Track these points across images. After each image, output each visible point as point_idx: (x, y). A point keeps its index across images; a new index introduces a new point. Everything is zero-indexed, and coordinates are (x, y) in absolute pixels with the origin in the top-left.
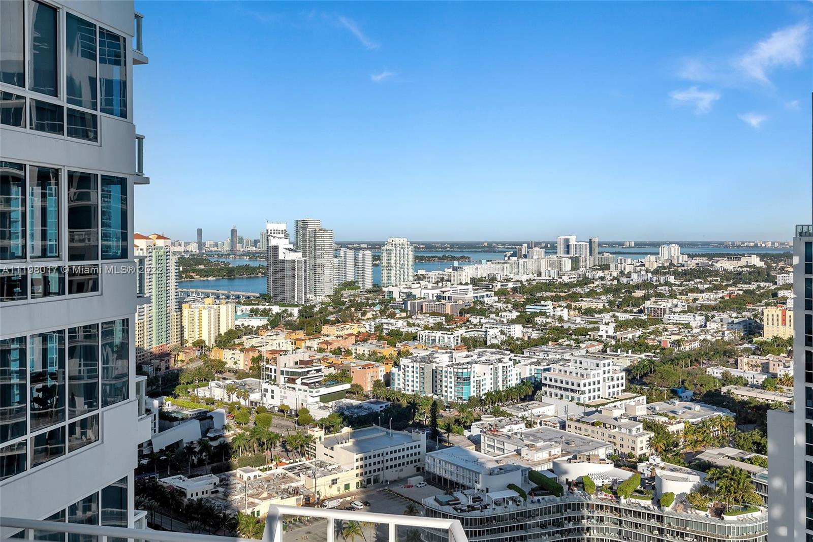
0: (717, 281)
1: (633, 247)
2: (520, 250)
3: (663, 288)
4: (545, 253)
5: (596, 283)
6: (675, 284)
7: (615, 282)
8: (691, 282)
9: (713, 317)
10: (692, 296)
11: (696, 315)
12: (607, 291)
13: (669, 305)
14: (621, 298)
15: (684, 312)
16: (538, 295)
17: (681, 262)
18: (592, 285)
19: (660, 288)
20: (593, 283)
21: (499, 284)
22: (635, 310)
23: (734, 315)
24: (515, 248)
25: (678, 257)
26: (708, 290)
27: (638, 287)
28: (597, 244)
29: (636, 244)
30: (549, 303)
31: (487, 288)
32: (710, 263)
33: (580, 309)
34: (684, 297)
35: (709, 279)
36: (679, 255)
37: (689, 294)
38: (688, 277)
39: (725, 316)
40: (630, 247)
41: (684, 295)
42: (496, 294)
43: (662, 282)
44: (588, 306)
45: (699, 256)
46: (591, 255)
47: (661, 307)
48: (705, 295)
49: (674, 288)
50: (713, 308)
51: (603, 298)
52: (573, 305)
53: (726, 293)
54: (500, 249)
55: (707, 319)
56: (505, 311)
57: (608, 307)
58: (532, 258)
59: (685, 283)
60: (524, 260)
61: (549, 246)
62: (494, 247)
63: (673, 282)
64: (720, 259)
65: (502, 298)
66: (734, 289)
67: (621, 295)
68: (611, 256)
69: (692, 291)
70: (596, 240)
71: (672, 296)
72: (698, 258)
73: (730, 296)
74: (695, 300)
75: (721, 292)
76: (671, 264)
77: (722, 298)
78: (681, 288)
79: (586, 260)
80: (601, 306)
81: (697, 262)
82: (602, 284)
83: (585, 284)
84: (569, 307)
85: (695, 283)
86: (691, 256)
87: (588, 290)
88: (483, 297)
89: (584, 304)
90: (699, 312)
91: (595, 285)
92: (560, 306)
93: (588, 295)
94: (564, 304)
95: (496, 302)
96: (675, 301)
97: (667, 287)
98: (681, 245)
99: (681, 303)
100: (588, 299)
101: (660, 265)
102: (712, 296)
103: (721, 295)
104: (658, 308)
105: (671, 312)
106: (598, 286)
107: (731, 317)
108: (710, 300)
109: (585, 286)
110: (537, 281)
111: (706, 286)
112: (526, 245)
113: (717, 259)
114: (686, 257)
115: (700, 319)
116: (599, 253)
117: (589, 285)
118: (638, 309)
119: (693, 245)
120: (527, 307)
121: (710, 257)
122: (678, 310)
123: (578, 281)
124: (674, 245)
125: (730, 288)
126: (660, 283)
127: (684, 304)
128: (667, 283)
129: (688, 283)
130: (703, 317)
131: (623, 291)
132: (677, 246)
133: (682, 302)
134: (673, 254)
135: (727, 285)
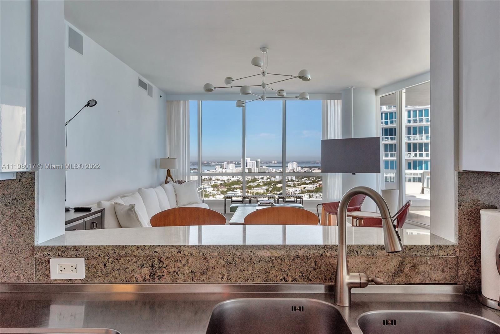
0: (314, 179)
1: (276, 164)
2: (223, 165)
3: (290, 182)
4: (235, 166)
5: (260, 181)
6: (295, 181)
7: (269, 180)
8: (303, 180)
9: (313, 195)
10: (303, 186)
11: (305, 195)
12: (265, 184)
13: (294, 190)
14: (271, 187)
16: (233, 187)
17: (298, 170)
18: (258, 182)
19: (289, 183)
20: (258, 180)
21: (214, 182)
22: (278, 193)
24: (221, 164)
25: (297, 168)
26: (310, 183)
27: (279, 182)
28: (260, 162)
29: (277, 162)
31: (208, 184)
32: (311, 171)
34: (300, 187)
35: (310, 178)
36: (297, 167)
37: (302, 185)
38: (301, 177)
40: (275, 164)
41: (300, 186)
42: (212, 187)
43: (290, 180)
44: (257, 192)
45: (306, 167)
46: (257, 167)
47: (290, 191)
48: (309, 186)
49: (295, 182)
51: (263, 187)
52: (250, 191)
53: (318, 185)
54: (213, 165)
56: (217, 195)
57: (266, 192)
58: (229, 169)
59: (300, 180)
60: (226, 170)
61: (237, 163)
62: (210, 164)
63: (294, 180)
64: (315, 169)
65: (215, 189)
67: (272, 186)
68: (266, 168)
70: (259, 160)
71: (295, 186)
72: (305, 169)
73: (320, 186)
74: (305, 188)
75: (315, 184)
76: (293, 171)
77: (316, 187)
78: (298, 183)
79: (255, 170)
80: (262, 192)
81: (305, 170)
82: (263, 181)
83: (255, 181)
85: (304, 180)
86: (302, 168)
87: (256, 184)
88: (206, 188)
90: (307, 193)
91: (259, 182)
95: (212, 191)
96: (296, 189)
97: (292, 182)
98: (298, 163)
100: (256, 188)
101: (289, 172)
102: (312, 186)
103: (316, 186)
104: (288, 192)
106: (261, 182)
108: (311, 188)
109: (255, 182)
110: (232, 180)
111: (309, 181)
112: (226, 163)
113: (314, 169)
114: (300, 168)
116: (261, 166)
117: (257, 182)
118: (279, 192)
119: (303, 162)
120: (228, 192)
121: (311, 168)
123: (251, 180)
124: (294, 162)
126: (289, 180)
127: (300, 190)
128: (292, 181)
129: (301, 180)
130: (309, 196)
131: (273, 184)
132: (296, 163)
133: (299, 189)
134: (294, 167)
135: (318, 181)
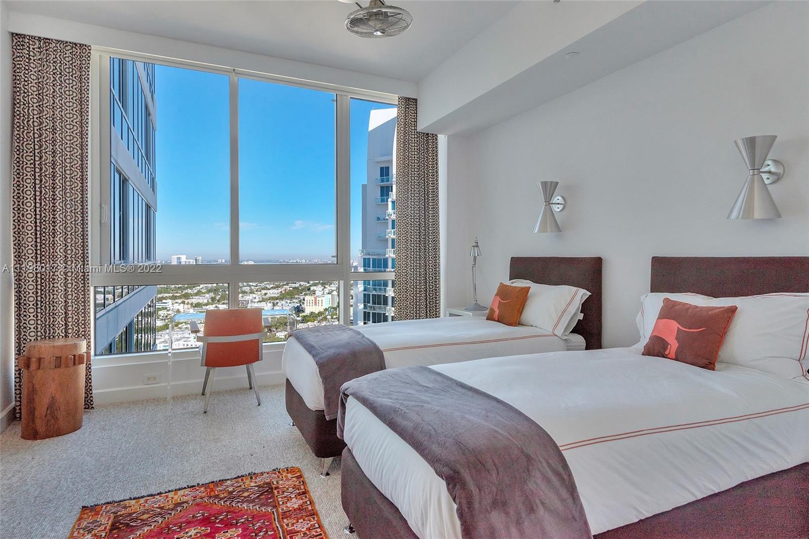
15: (260, 302)
23: (289, 302)
30: (169, 301)
33: (192, 304)
39: (283, 302)
50: (277, 299)
55: (274, 305)
66: (287, 287)
69: (263, 289)
84: (183, 303)
89: (195, 300)
92: (177, 303)
93: (196, 294)
94: (180, 301)
99: (257, 296)
105: (252, 302)
107: (287, 303)
115: (270, 305)
122: (257, 300)
125: (285, 287)
